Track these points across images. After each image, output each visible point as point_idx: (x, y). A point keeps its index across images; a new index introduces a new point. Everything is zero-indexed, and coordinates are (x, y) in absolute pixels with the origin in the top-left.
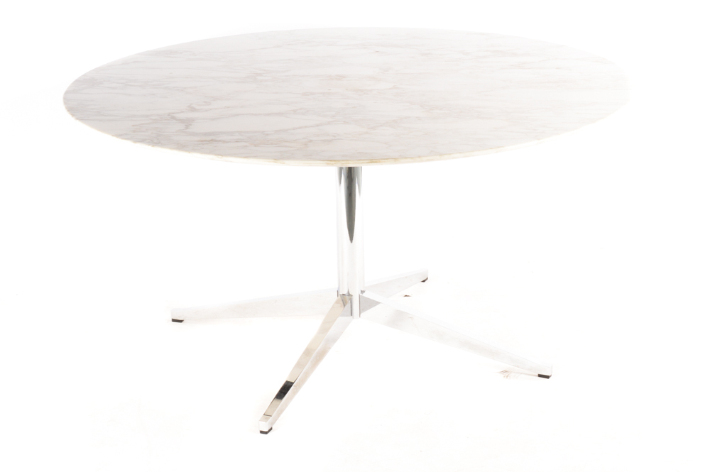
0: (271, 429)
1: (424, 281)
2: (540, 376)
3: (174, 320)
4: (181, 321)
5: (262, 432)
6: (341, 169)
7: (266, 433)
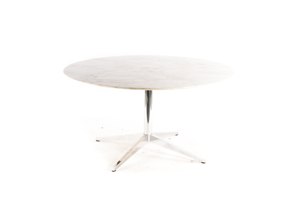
0: (115, 171)
1: (176, 135)
2: (202, 163)
3: (97, 141)
4: (99, 141)
5: (112, 171)
6: (146, 91)
7: (114, 171)
